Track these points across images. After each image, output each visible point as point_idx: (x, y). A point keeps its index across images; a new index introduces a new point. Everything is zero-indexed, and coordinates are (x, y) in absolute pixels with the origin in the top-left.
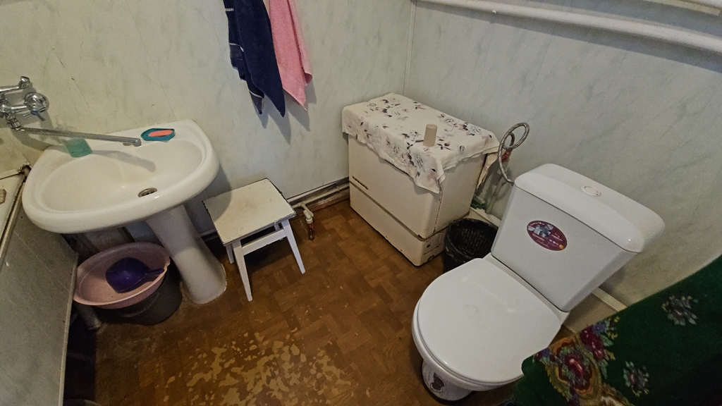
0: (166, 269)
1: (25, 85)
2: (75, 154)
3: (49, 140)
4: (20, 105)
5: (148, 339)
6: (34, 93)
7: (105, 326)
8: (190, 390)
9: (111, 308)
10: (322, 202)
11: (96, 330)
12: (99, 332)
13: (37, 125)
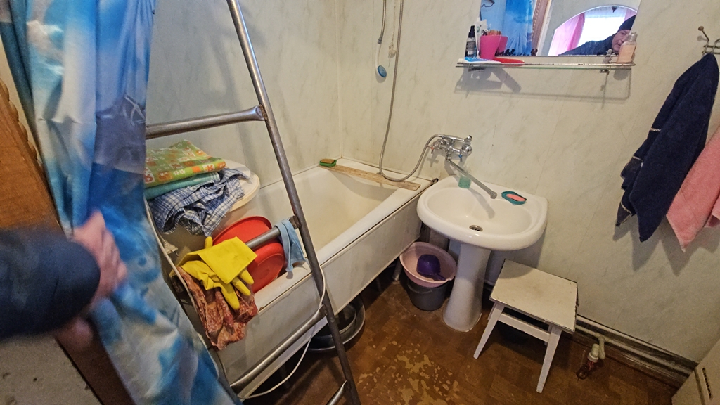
0: (446, 281)
1: (468, 140)
2: (460, 185)
3: (456, 172)
4: (457, 149)
5: (406, 310)
6: (469, 145)
7: (399, 282)
8: (396, 360)
9: (408, 275)
10: (633, 359)
11: (394, 280)
12: (394, 283)
13: (457, 162)
